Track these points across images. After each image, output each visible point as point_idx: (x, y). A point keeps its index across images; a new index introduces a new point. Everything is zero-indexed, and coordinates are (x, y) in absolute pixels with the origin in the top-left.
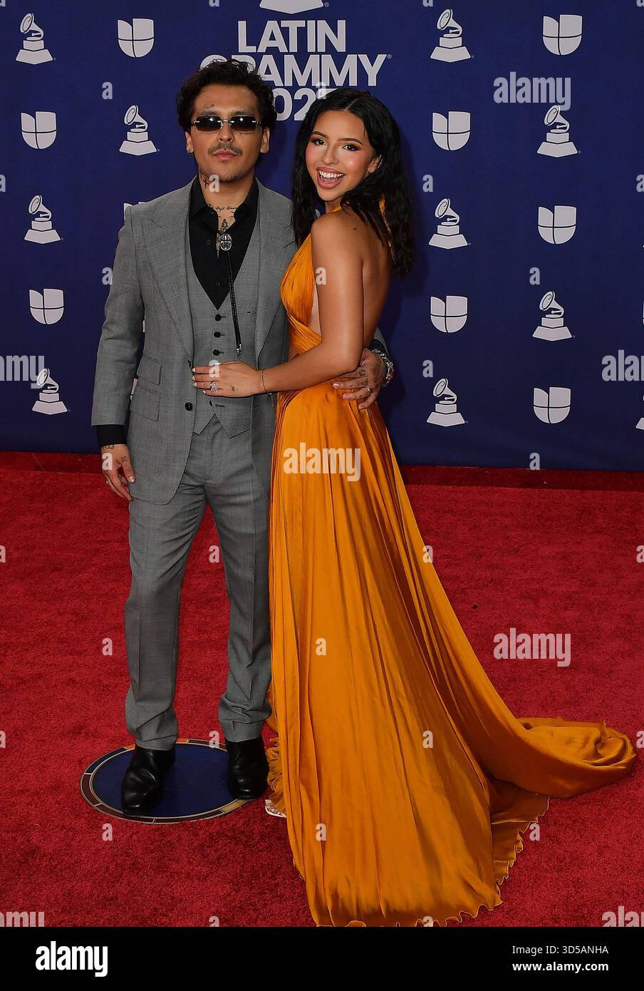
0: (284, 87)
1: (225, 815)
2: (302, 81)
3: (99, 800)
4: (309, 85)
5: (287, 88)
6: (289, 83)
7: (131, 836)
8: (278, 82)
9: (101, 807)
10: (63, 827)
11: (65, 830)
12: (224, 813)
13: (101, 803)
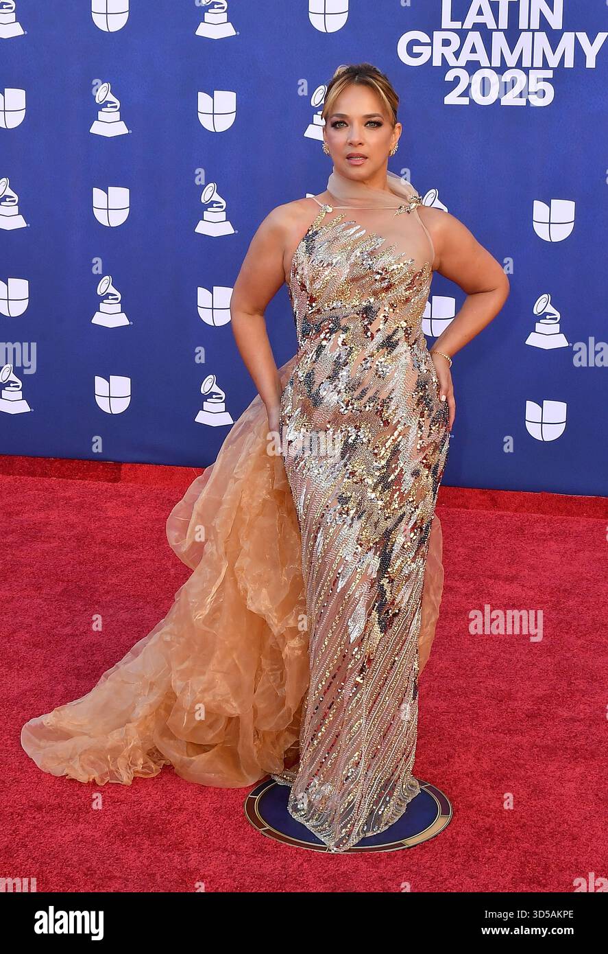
0: (491, 68)
1: (409, 848)
2: (511, 60)
3: (266, 824)
4: (519, 65)
5: (494, 69)
6: (496, 63)
7: (302, 864)
8: (484, 62)
9: (268, 831)
10: (225, 850)
11: (227, 853)
12: (407, 846)
13: (268, 828)
